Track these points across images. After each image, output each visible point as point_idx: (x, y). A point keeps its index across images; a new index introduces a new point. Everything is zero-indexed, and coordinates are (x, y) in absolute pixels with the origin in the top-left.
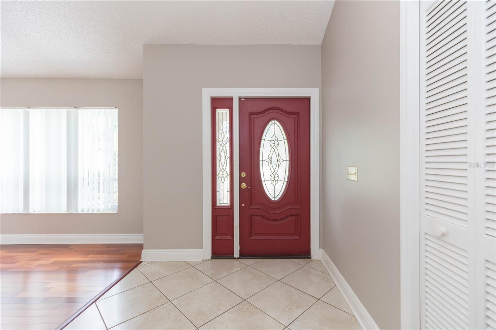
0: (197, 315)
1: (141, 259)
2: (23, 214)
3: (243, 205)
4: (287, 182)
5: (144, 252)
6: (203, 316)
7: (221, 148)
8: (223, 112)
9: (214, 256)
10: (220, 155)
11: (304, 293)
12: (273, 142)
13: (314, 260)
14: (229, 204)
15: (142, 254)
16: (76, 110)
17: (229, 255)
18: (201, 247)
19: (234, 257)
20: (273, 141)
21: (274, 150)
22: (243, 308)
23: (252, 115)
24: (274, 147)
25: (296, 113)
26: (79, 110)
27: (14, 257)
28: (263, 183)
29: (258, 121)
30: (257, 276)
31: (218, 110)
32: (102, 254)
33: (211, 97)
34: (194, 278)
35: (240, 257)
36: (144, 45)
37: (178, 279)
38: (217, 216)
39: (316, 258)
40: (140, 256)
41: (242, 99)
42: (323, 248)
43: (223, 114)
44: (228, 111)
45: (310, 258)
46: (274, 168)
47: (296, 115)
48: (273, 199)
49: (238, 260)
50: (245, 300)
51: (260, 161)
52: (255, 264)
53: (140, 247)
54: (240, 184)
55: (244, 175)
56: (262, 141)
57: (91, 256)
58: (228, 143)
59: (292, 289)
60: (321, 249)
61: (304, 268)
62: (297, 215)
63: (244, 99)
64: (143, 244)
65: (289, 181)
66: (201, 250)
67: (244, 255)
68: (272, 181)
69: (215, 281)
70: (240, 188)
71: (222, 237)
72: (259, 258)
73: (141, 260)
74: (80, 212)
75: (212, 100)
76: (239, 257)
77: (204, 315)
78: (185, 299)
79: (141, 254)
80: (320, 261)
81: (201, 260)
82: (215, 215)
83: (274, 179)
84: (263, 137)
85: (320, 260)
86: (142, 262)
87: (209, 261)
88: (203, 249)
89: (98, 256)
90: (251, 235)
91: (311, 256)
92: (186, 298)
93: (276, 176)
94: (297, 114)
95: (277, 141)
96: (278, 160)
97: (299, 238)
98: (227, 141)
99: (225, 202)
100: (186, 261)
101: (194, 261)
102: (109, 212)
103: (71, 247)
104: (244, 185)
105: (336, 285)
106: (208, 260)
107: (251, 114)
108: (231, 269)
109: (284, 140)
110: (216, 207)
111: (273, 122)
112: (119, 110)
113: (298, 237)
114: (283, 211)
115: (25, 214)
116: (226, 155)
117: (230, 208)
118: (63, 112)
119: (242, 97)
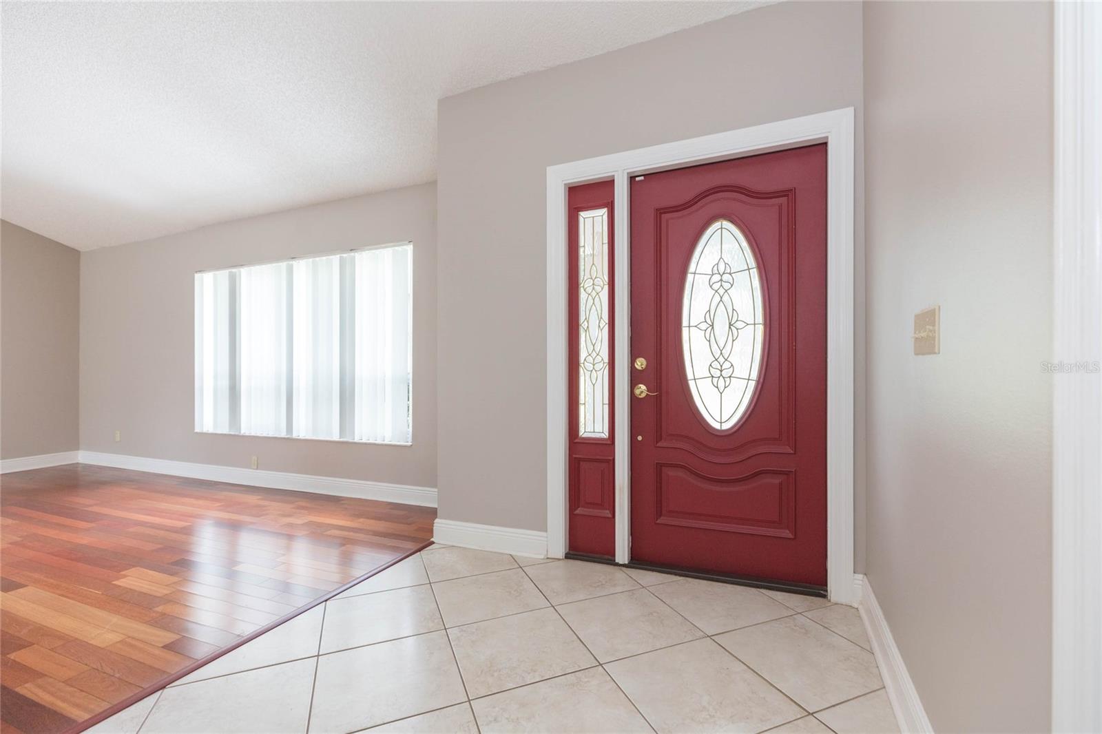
0: (482, 672)
1: (432, 537)
2: (284, 438)
3: (640, 438)
4: (758, 382)
5: (439, 524)
6: (493, 676)
7: (590, 301)
8: (593, 217)
9: (571, 552)
10: (587, 320)
11: (772, 685)
12: (717, 278)
13: (836, 604)
14: (607, 434)
15: (434, 528)
16: (352, 254)
17: (605, 555)
18: (543, 527)
19: (615, 561)
20: (719, 274)
21: (721, 298)
22: (588, 681)
23: (663, 215)
24: (721, 291)
25: (785, 193)
26: (356, 254)
27: (264, 506)
28: (692, 384)
29: (676, 225)
30: (655, 614)
31: (583, 214)
32: (379, 519)
33: (565, 184)
34: (512, 592)
35: (629, 563)
36: (439, 100)
37: (480, 588)
38: (579, 460)
39: (843, 600)
40: (430, 531)
41: (637, 179)
42: (865, 574)
43: (593, 222)
44: (606, 213)
45: (825, 596)
46: (721, 345)
47: (785, 199)
48: (717, 426)
49: (624, 569)
50: (601, 665)
51: (684, 329)
52: (661, 586)
53: (433, 513)
54: (633, 384)
55: (640, 363)
56: (690, 277)
57: (361, 520)
58: (606, 287)
59: (739, 667)
60: (860, 576)
61: (795, 619)
62: (787, 473)
63: (642, 178)
64: (436, 508)
65: (761, 380)
66: (544, 534)
67: (639, 560)
68: (715, 380)
69: (553, 607)
70: (633, 398)
71: (591, 510)
72: (676, 574)
73: (432, 539)
74: (357, 440)
75: (569, 191)
76: (627, 562)
77: (496, 674)
78: (474, 630)
79: (433, 526)
80: (857, 608)
81: (542, 557)
82: (575, 458)
83: (721, 375)
84: (692, 268)
85: (856, 605)
86: (433, 543)
87: (560, 562)
88: (546, 531)
89: (372, 522)
90: (659, 514)
91: (827, 591)
92: (476, 630)
93: (727, 365)
94: (787, 196)
95: (730, 274)
96: (730, 325)
97: (791, 536)
98: (604, 285)
99: (598, 428)
100: (513, 553)
101: (526, 558)
102: (398, 443)
103: (342, 502)
104: (642, 389)
105: (884, 687)
106: (559, 559)
107: (661, 212)
108: (598, 586)
109: (749, 269)
110: (576, 441)
111: (717, 225)
112: (414, 246)
113: (787, 534)
114: (742, 458)
115: (288, 439)
116: (601, 318)
117: (609, 442)
118: (335, 259)
119: (636, 174)
